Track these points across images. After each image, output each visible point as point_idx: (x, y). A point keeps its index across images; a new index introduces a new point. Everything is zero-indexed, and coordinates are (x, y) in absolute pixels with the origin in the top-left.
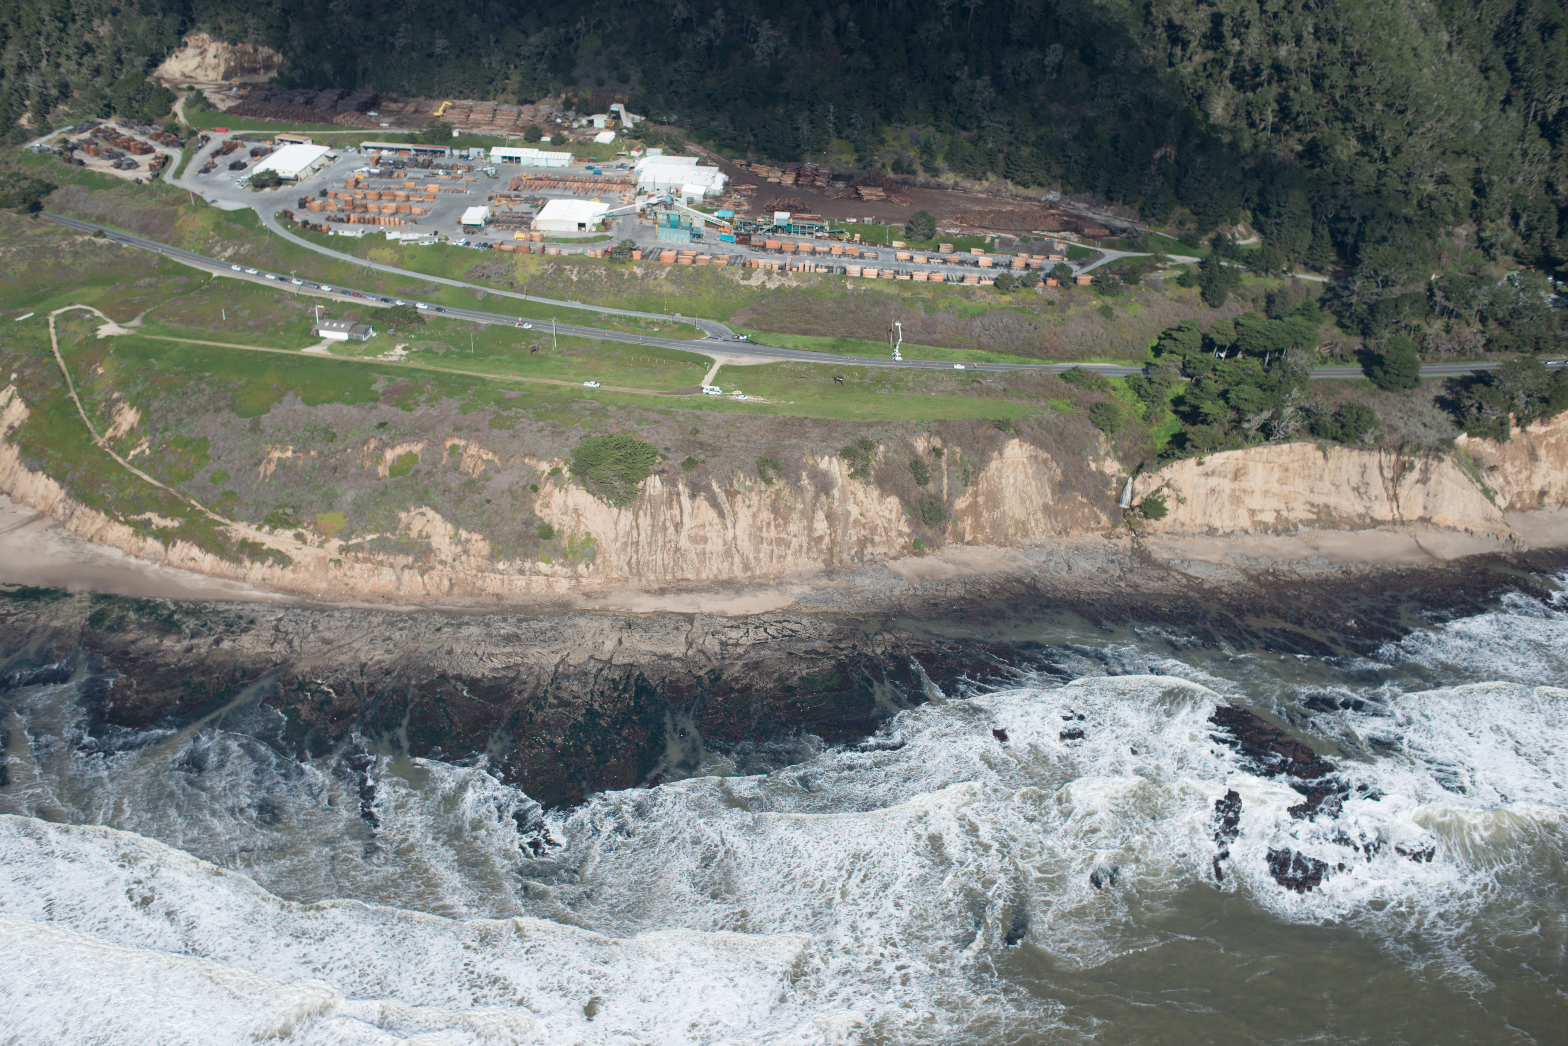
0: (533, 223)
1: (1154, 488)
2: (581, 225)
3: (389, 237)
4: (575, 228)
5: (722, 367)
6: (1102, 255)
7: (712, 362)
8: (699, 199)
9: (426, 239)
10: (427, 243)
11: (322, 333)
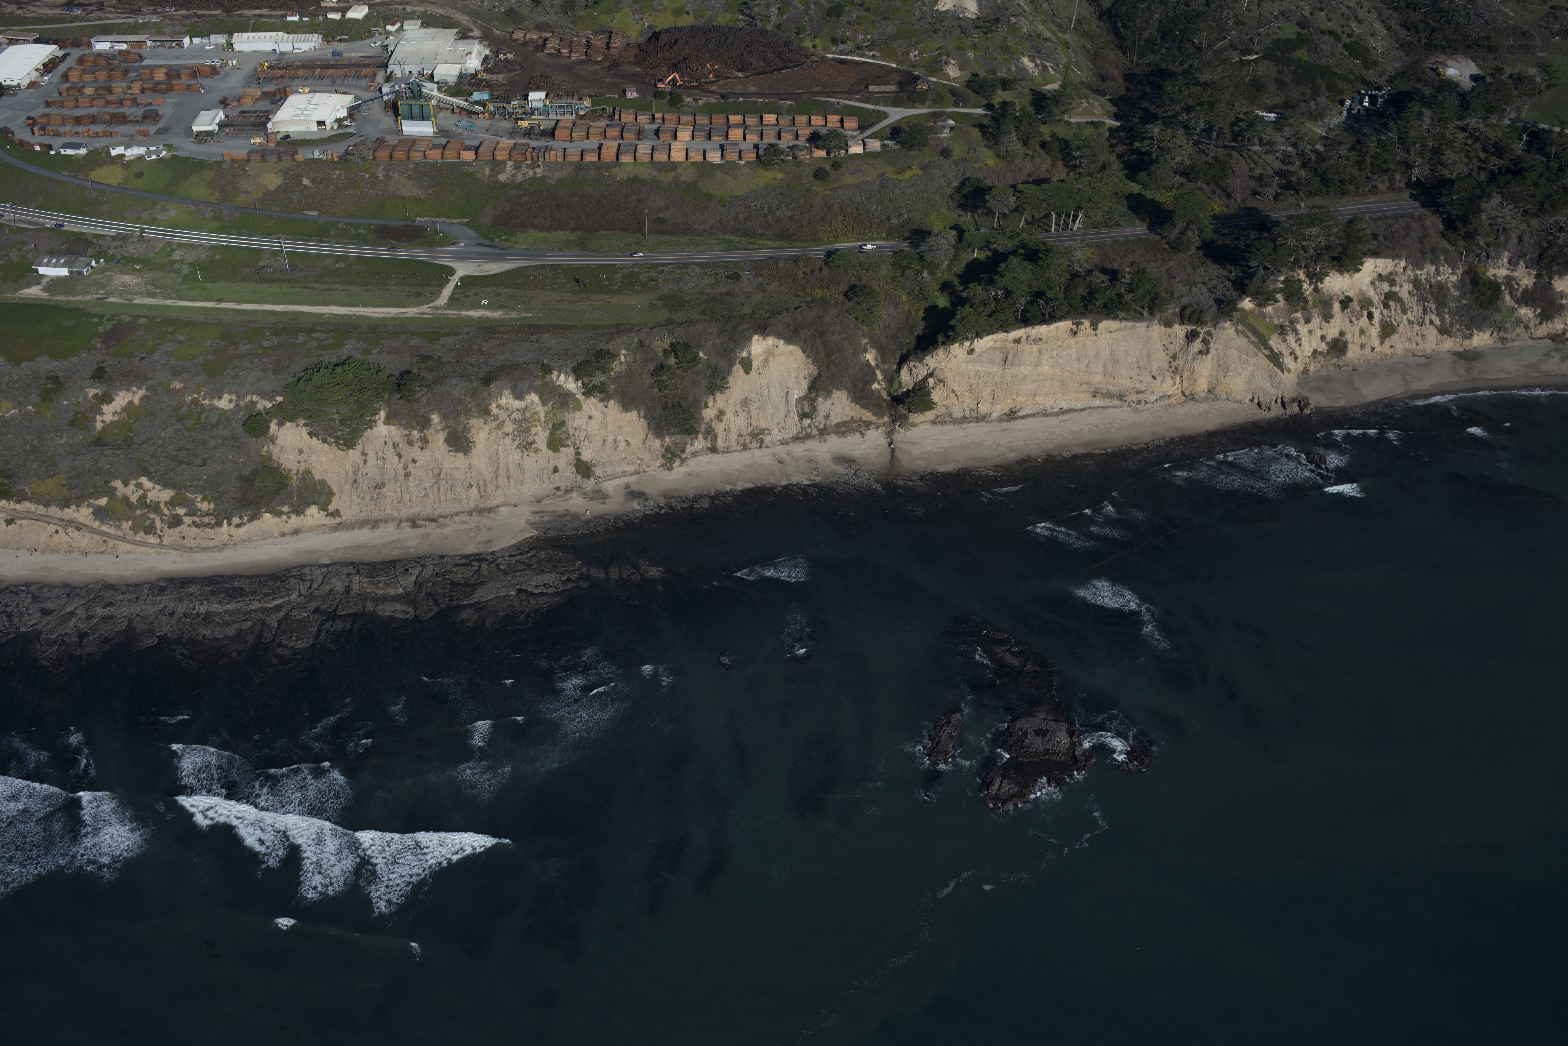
0: (269, 125)
1: (920, 378)
2: (321, 123)
3: (114, 153)
4: (314, 127)
5: (462, 279)
6: (886, 116)
7: (452, 271)
8: (452, 80)
9: (153, 152)
10: (154, 157)
11: (42, 270)
